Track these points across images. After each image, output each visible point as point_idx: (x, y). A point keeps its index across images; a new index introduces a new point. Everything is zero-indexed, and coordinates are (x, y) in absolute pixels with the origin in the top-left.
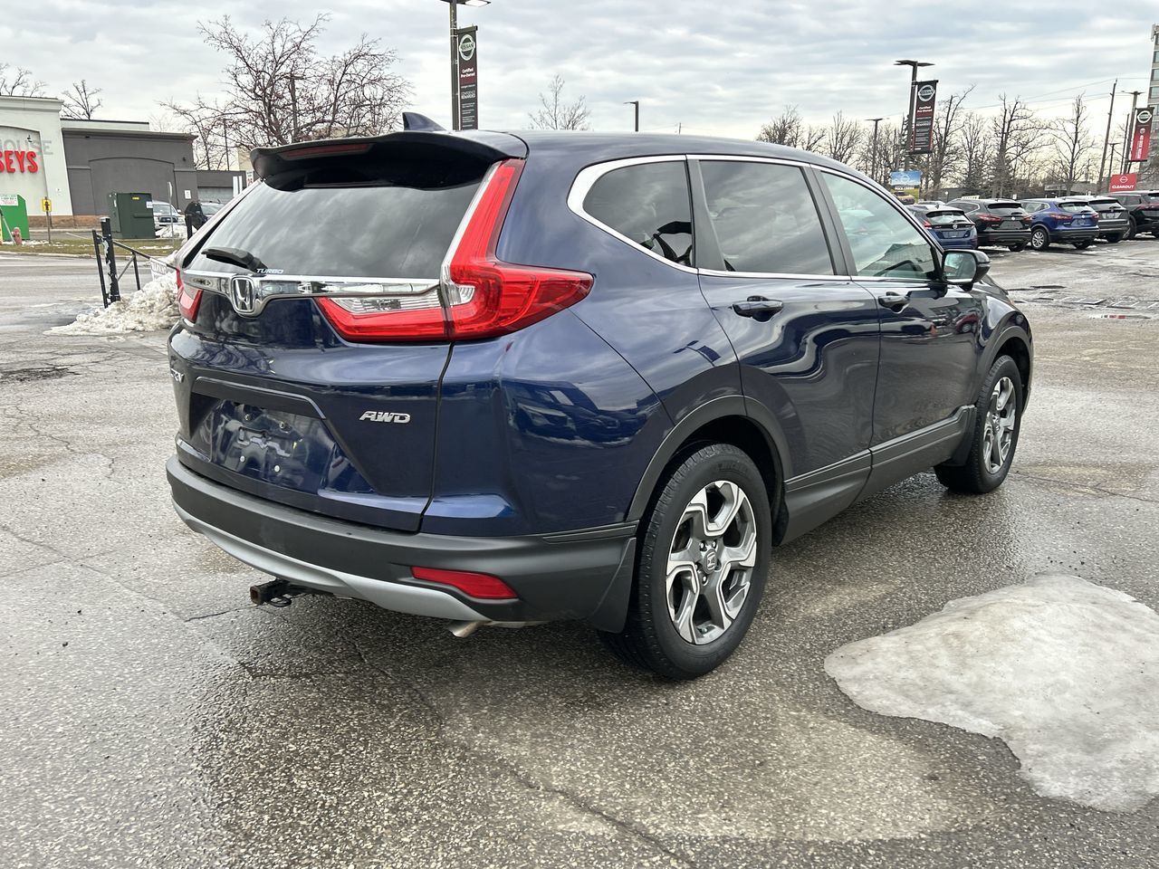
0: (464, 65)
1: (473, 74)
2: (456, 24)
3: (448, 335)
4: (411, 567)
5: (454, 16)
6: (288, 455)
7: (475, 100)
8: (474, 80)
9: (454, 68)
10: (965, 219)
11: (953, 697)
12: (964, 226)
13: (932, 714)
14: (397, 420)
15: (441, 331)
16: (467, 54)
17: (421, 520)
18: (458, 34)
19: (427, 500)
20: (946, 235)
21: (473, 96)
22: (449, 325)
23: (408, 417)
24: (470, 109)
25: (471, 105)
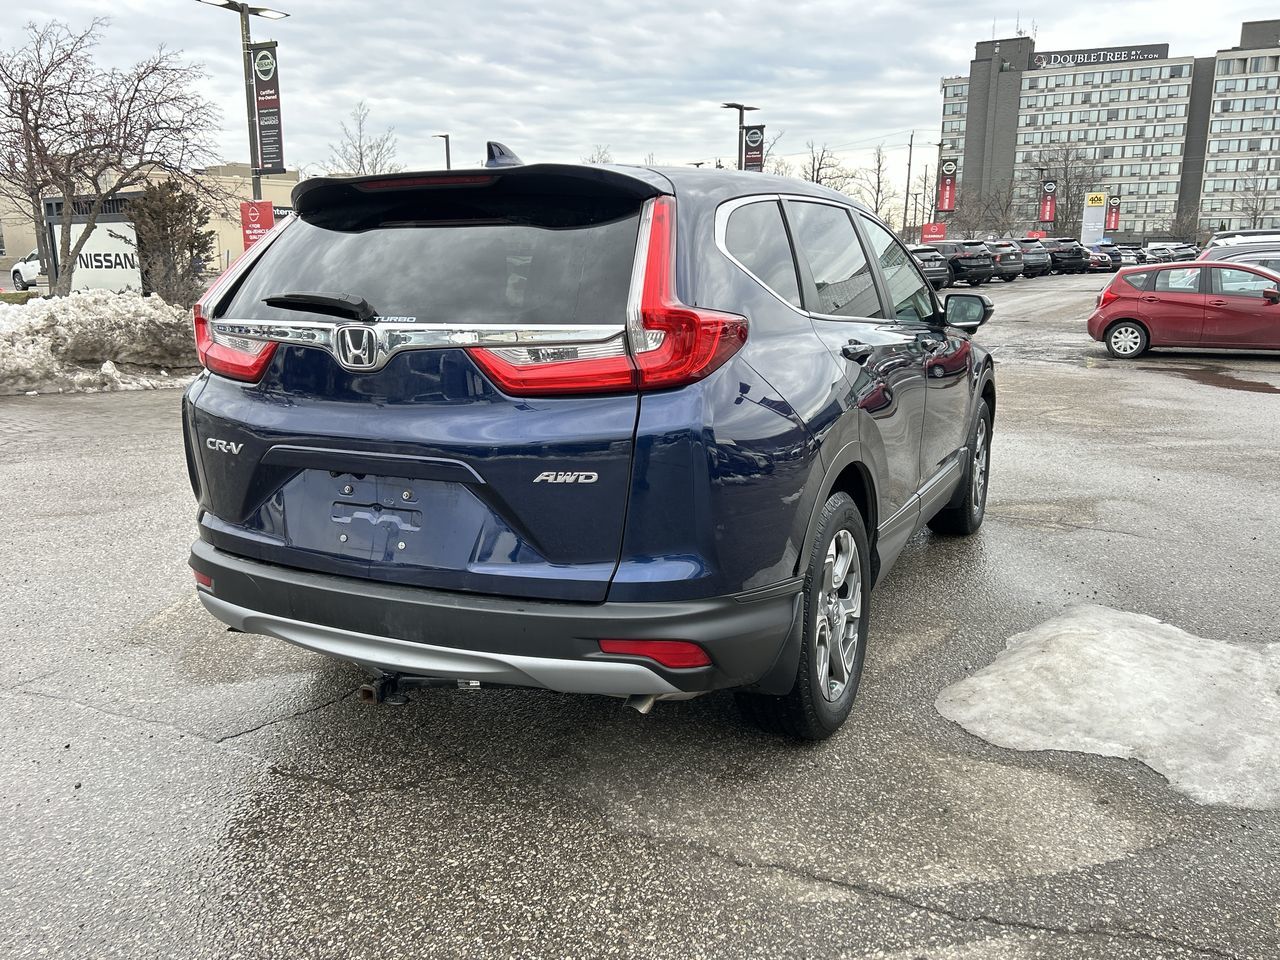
0: (262, 85)
1: (275, 97)
2: (249, 38)
3: (636, 384)
4: (598, 640)
5: (246, 28)
6: (418, 529)
7: (278, 127)
8: (276, 103)
9: (249, 88)
14: (582, 480)
15: (627, 380)
16: (266, 73)
17: (609, 587)
18: (252, 50)
19: (613, 566)
21: (275, 122)
22: (637, 374)
23: (595, 476)
24: (272, 136)
25: (274, 132)
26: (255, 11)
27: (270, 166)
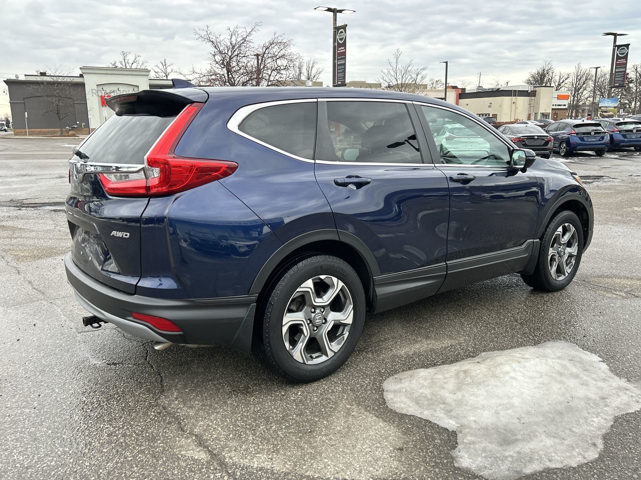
0: (340, 45)
1: (344, 50)
2: (336, 24)
4: (131, 312)
5: (335, 19)
7: (345, 64)
8: (344, 54)
9: (334, 47)
10: (602, 129)
11: (443, 406)
12: (600, 133)
13: (426, 414)
14: (124, 236)
16: (341, 39)
17: (136, 288)
18: (337, 29)
20: (585, 139)
21: (344, 62)
22: (148, 188)
23: (129, 235)
24: (342, 69)
25: (343, 67)
26: (340, 11)
27: (340, 83)
